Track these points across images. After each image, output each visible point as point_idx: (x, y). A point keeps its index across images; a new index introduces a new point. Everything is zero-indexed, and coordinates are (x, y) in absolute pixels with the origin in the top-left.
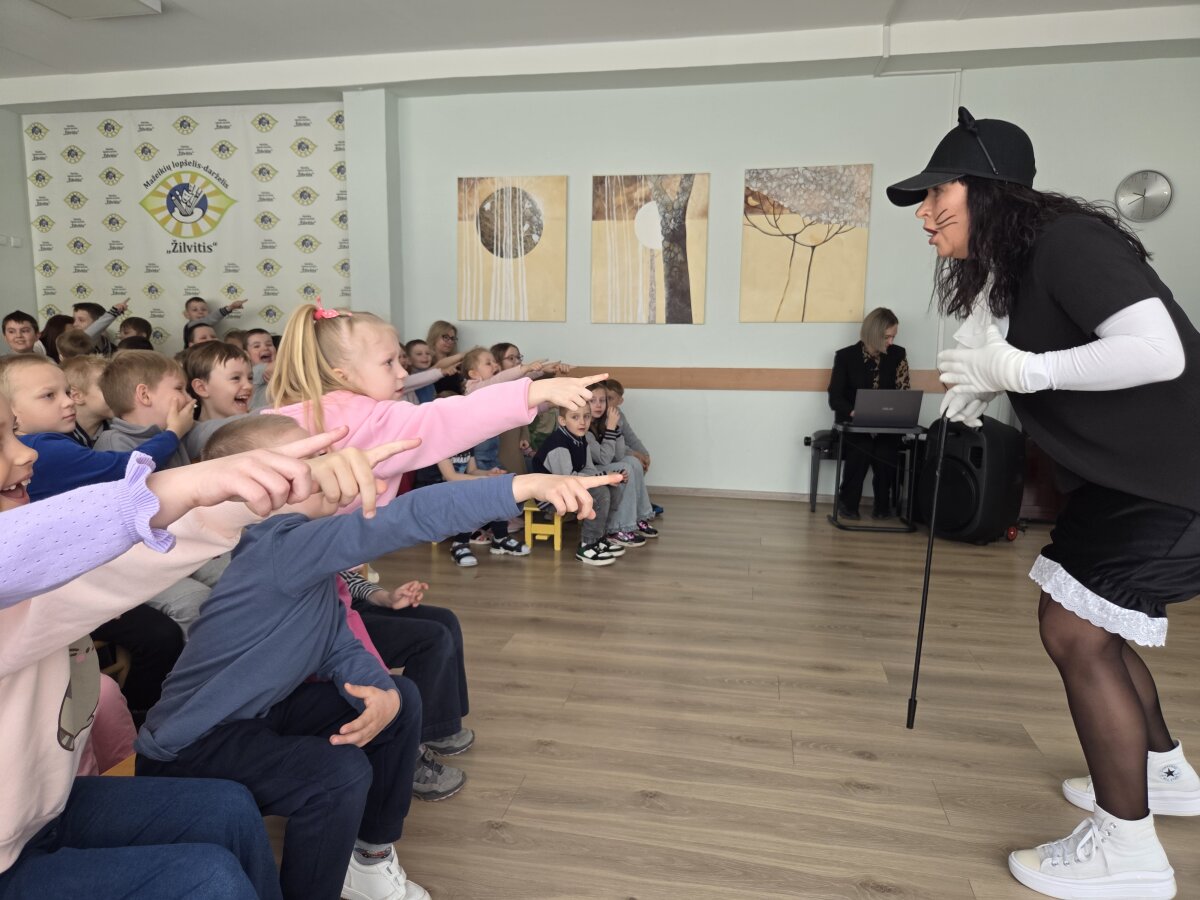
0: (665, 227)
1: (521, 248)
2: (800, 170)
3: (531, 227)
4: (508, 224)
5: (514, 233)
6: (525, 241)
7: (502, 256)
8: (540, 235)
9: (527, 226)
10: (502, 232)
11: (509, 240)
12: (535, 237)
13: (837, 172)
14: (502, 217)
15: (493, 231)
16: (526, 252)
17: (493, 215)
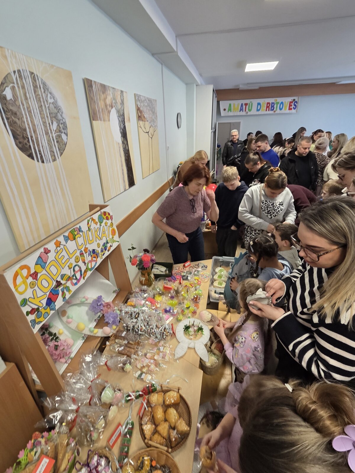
0: (120, 127)
1: (56, 149)
2: (146, 98)
3: (58, 125)
4: (38, 121)
5: (47, 133)
6: (57, 142)
7: (43, 162)
8: (67, 135)
9: (55, 125)
10: (35, 131)
11: (44, 141)
12: (64, 136)
13: (152, 102)
14: (30, 112)
15: (25, 130)
16: (61, 154)
17: (19, 107)
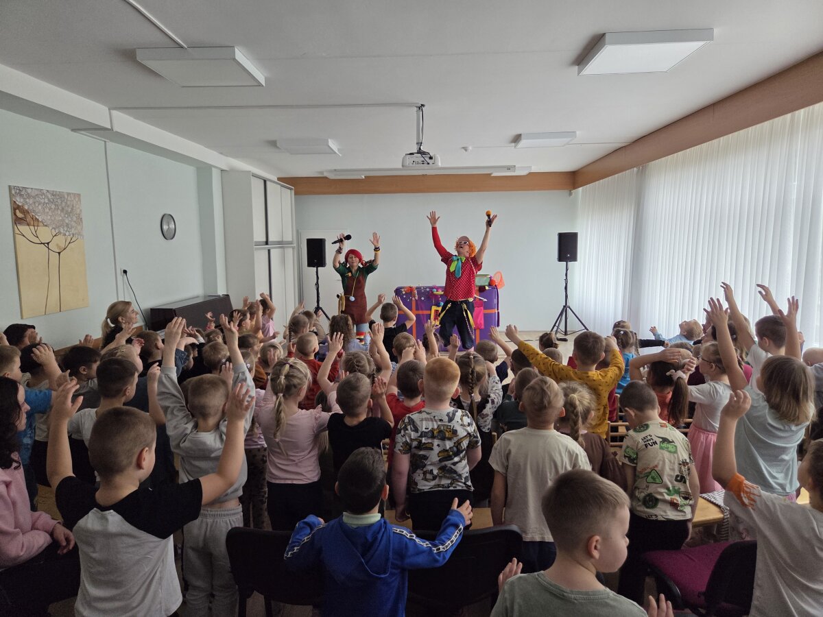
2: (45, 192)
13: (64, 197)
